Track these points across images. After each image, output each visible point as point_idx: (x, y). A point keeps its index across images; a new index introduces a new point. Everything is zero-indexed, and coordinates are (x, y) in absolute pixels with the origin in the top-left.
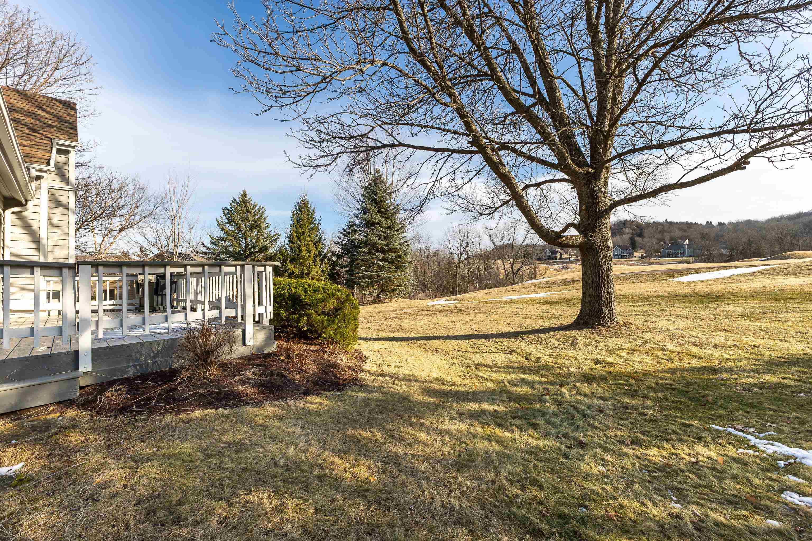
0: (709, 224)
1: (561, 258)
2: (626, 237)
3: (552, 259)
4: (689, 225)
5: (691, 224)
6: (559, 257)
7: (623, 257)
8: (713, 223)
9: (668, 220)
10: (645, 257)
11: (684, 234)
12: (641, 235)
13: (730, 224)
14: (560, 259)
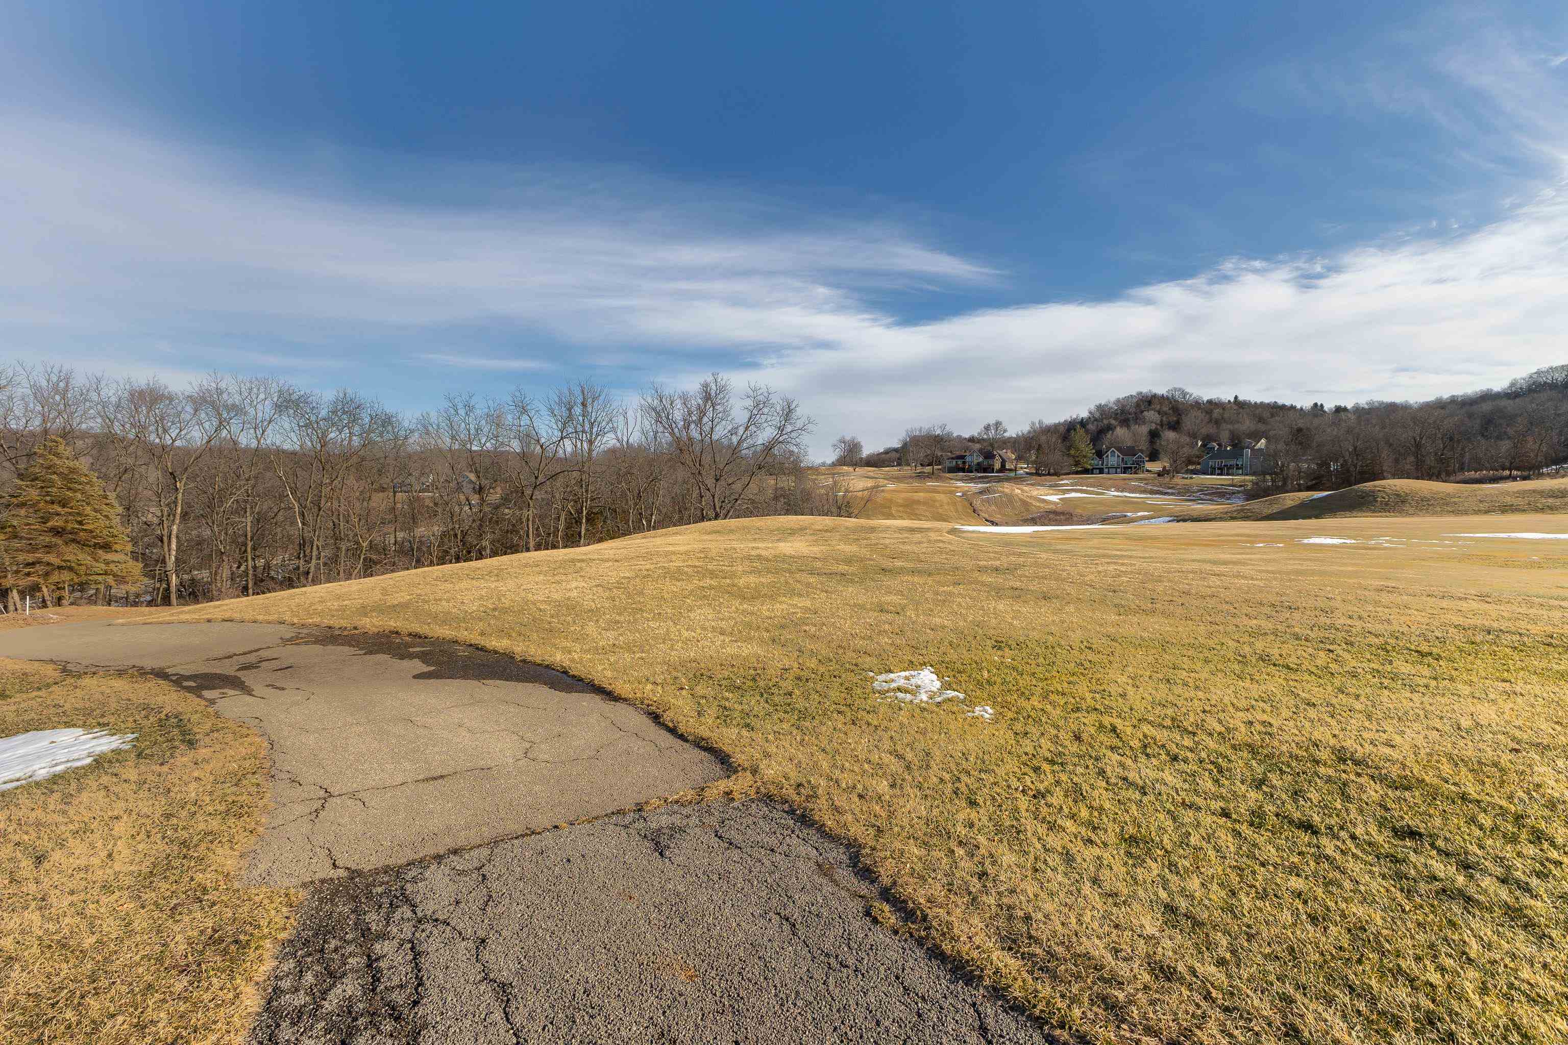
0: (1317, 409)
1: (1003, 469)
2: (1144, 430)
3: (985, 470)
4: (1276, 409)
5: (1283, 407)
6: (997, 466)
7: (1125, 470)
8: (1326, 408)
9: (1241, 398)
10: (1168, 472)
11: (1262, 427)
12: (1175, 426)
13: (1357, 410)
14: (999, 471)
